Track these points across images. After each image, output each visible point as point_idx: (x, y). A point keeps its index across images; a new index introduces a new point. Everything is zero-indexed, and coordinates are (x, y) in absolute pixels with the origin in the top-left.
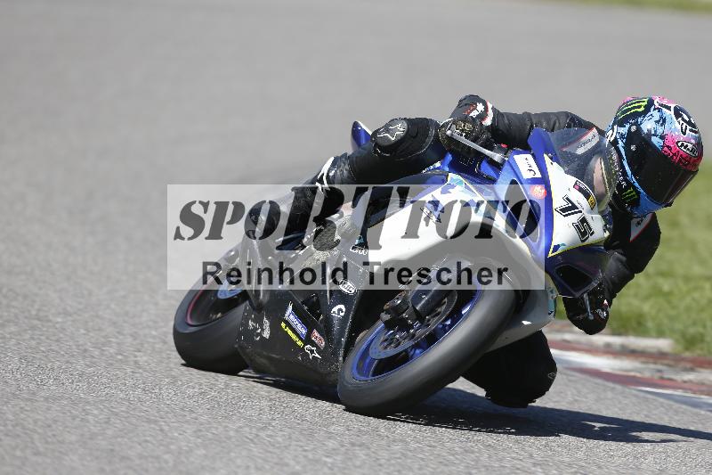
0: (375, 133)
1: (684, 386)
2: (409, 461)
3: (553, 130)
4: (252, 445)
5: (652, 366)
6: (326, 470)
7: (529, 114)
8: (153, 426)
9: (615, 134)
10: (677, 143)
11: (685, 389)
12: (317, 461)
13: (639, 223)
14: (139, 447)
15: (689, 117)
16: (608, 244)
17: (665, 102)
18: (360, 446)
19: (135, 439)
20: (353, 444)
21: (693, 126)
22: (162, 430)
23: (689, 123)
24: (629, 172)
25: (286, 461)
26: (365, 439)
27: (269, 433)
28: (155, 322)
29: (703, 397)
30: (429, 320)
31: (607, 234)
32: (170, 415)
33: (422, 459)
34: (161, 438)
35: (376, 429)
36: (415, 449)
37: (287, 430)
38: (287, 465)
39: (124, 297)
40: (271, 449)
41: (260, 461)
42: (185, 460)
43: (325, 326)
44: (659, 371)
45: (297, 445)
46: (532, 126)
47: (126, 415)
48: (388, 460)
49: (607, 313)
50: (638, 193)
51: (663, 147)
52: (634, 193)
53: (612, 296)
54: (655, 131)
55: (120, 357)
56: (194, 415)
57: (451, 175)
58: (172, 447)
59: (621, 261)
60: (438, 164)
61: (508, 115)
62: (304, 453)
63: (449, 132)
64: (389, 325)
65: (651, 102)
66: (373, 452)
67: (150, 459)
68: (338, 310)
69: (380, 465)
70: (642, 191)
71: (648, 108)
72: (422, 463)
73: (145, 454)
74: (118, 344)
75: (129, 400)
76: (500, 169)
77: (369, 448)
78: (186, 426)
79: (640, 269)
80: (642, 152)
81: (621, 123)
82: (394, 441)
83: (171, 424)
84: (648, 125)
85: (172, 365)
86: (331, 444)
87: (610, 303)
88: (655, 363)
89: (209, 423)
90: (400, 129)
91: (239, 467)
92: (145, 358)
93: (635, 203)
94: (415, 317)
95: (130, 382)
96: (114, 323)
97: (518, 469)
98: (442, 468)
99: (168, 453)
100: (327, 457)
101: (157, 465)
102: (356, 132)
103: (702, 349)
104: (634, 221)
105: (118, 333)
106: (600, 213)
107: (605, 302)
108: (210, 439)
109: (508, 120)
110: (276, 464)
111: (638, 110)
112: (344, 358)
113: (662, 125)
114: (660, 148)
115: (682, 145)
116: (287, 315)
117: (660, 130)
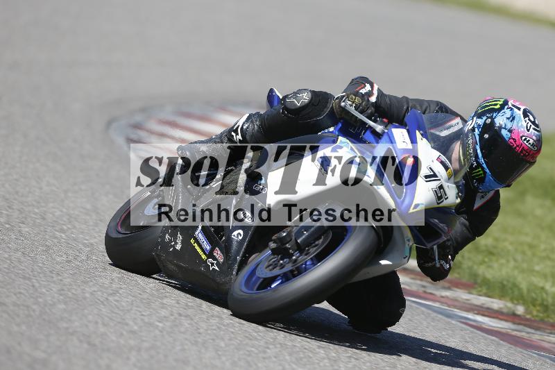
0: (285, 97)
1: (441, 300)
2: (222, 333)
3: (424, 113)
4: (102, 306)
5: (419, 282)
6: (157, 332)
7: (407, 98)
8: (27, 282)
9: (473, 123)
10: (521, 137)
11: (442, 303)
12: (151, 324)
13: (483, 197)
14: (14, 297)
15: (534, 119)
16: (459, 209)
17: (517, 104)
18: (186, 316)
19: (12, 290)
20: (180, 315)
21: (537, 126)
22: (33, 286)
23: (534, 123)
24: (480, 155)
25: (127, 321)
26: (190, 312)
27: (116, 298)
28: (39, 202)
29: (456, 310)
30: (308, 250)
31: (458, 201)
32: (41, 275)
33: (232, 333)
34: (31, 292)
35: (200, 306)
36: (228, 324)
37: (130, 297)
38: (127, 324)
39: (16, 180)
40: (116, 311)
41: (106, 318)
42: (48, 311)
43: (225, 245)
44: (424, 287)
45: (137, 310)
46: (408, 108)
47: (7, 271)
48: (206, 330)
49: (450, 265)
50: (485, 173)
51: (510, 139)
52: (482, 172)
53: (456, 252)
54: (506, 125)
55: (7, 226)
56: (60, 278)
57: (340, 138)
58: (40, 300)
59: (465, 225)
60: (332, 129)
61: (390, 97)
62: (142, 317)
63: (343, 104)
64: (274, 252)
65: (506, 103)
66: (196, 323)
67: (22, 307)
68: (238, 235)
69: (199, 333)
70: (487, 171)
71: (502, 107)
72: (233, 336)
73: (18, 303)
74: (8, 215)
75: (10, 260)
76: (380, 138)
77: (192, 319)
78: (53, 285)
79: (480, 234)
80: (492, 140)
81: (479, 116)
82: (212, 316)
83: (41, 282)
84: (500, 120)
85: (47, 237)
86: (164, 313)
87: (453, 258)
88: (421, 280)
89: (71, 285)
90: (306, 98)
91: (90, 322)
92: (27, 229)
93: (482, 180)
94: (296, 248)
95: (13, 245)
96: (7, 199)
97: (305, 349)
98: (247, 341)
99: (35, 304)
100: (160, 322)
101: (26, 312)
102: (271, 96)
103: (459, 273)
104: (479, 195)
105: (9, 207)
106: (455, 183)
107: (450, 257)
108: (70, 298)
109: (390, 101)
110: (119, 323)
111: (495, 107)
112: (237, 274)
113: (511, 121)
114: (507, 139)
115: (525, 139)
116: (196, 233)
117: (509, 125)
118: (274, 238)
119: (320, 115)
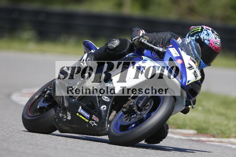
9: (190, 40)
10: (214, 42)
15: (217, 33)
17: (207, 28)
43: (98, 114)
54: (206, 38)
65: (203, 28)
70: (201, 60)
71: (202, 30)
81: (192, 36)
84: (203, 36)
90: (117, 43)
111: (198, 31)
113: (208, 36)
114: (208, 44)
115: (216, 43)
116: (79, 110)
117: (208, 38)
118: (124, 106)
119: (125, 49)
